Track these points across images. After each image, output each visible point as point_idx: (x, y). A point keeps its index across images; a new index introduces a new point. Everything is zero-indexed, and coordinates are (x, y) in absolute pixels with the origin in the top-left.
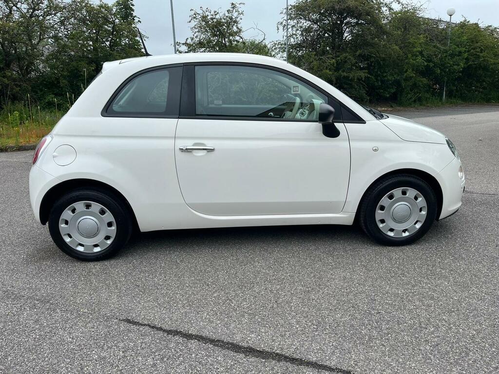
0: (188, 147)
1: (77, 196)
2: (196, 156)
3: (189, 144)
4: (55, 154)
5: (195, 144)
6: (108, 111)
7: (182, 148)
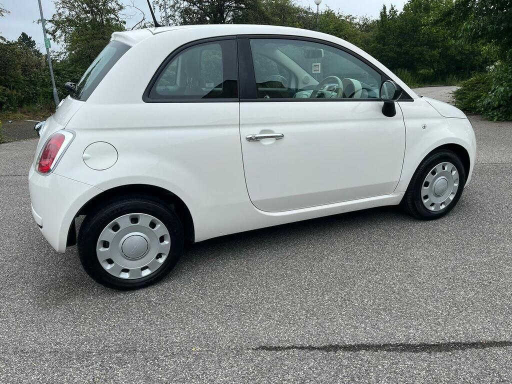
0: (257, 136)
1: (121, 208)
2: (264, 145)
3: (256, 132)
4: (85, 155)
5: (262, 132)
6: (151, 94)
7: (251, 136)
